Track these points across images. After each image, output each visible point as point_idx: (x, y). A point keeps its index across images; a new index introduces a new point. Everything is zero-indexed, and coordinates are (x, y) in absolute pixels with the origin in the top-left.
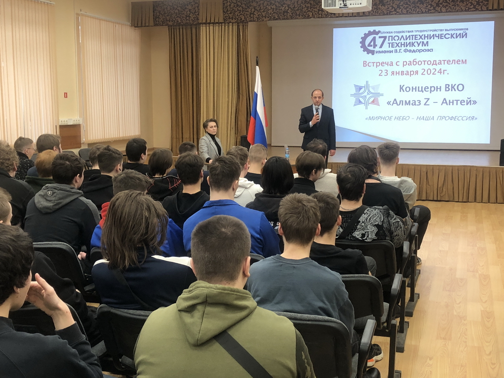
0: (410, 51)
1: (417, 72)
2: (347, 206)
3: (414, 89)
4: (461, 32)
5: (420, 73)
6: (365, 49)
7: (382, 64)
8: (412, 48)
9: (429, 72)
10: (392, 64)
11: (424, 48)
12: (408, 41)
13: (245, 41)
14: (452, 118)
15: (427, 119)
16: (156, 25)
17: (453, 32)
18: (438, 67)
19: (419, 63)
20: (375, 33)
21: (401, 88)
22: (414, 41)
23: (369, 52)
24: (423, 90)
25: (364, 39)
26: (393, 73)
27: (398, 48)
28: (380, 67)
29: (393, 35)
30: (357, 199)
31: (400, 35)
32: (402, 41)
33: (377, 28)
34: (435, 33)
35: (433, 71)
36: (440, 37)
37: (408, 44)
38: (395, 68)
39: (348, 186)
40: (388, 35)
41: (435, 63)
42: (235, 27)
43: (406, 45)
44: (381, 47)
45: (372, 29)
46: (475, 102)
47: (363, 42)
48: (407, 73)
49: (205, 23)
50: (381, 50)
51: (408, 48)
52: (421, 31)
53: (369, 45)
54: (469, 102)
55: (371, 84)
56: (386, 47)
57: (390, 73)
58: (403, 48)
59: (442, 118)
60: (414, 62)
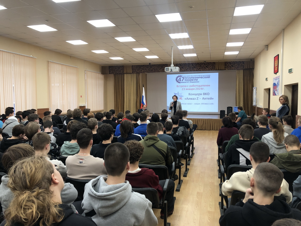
0: (192, 82)
1: (194, 89)
2: (174, 126)
3: (193, 94)
4: (208, 76)
5: (195, 89)
6: (177, 81)
7: (183, 86)
8: (192, 81)
9: (198, 89)
10: (186, 86)
11: (196, 81)
12: (191, 79)
13: (139, 79)
14: (206, 104)
15: (198, 104)
16: (109, 74)
17: (205, 76)
18: (201, 87)
19: (195, 86)
20: (180, 76)
21: (189, 94)
22: (193, 79)
23: (179, 82)
24: (196, 95)
25: (177, 78)
26: (186, 89)
27: (188, 81)
28: (182, 87)
29: (186, 77)
30: (177, 125)
31: (188, 77)
32: (189, 79)
33: (181, 75)
34: (199, 76)
35: (199, 89)
36: (201, 78)
37: (191, 80)
38: (187, 88)
39: (175, 121)
40: (184, 77)
41: (200, 86)
42: (136, 75)
43: (190, 80)
44: (182, 81)
45: (179, 75)
46: (213, 99)
47: (176, 79)
48: (191, 89)
49: (126, 73)
50: (182, 82)
51: (191, 81)
52: (195, 76)
53: (179, 80)
54: (211, 99)
55: (179, 93)
56: (184, 81)
57: (185, 89)
58: (189, 81)
59: (202, 104)
60: (193, 86)
